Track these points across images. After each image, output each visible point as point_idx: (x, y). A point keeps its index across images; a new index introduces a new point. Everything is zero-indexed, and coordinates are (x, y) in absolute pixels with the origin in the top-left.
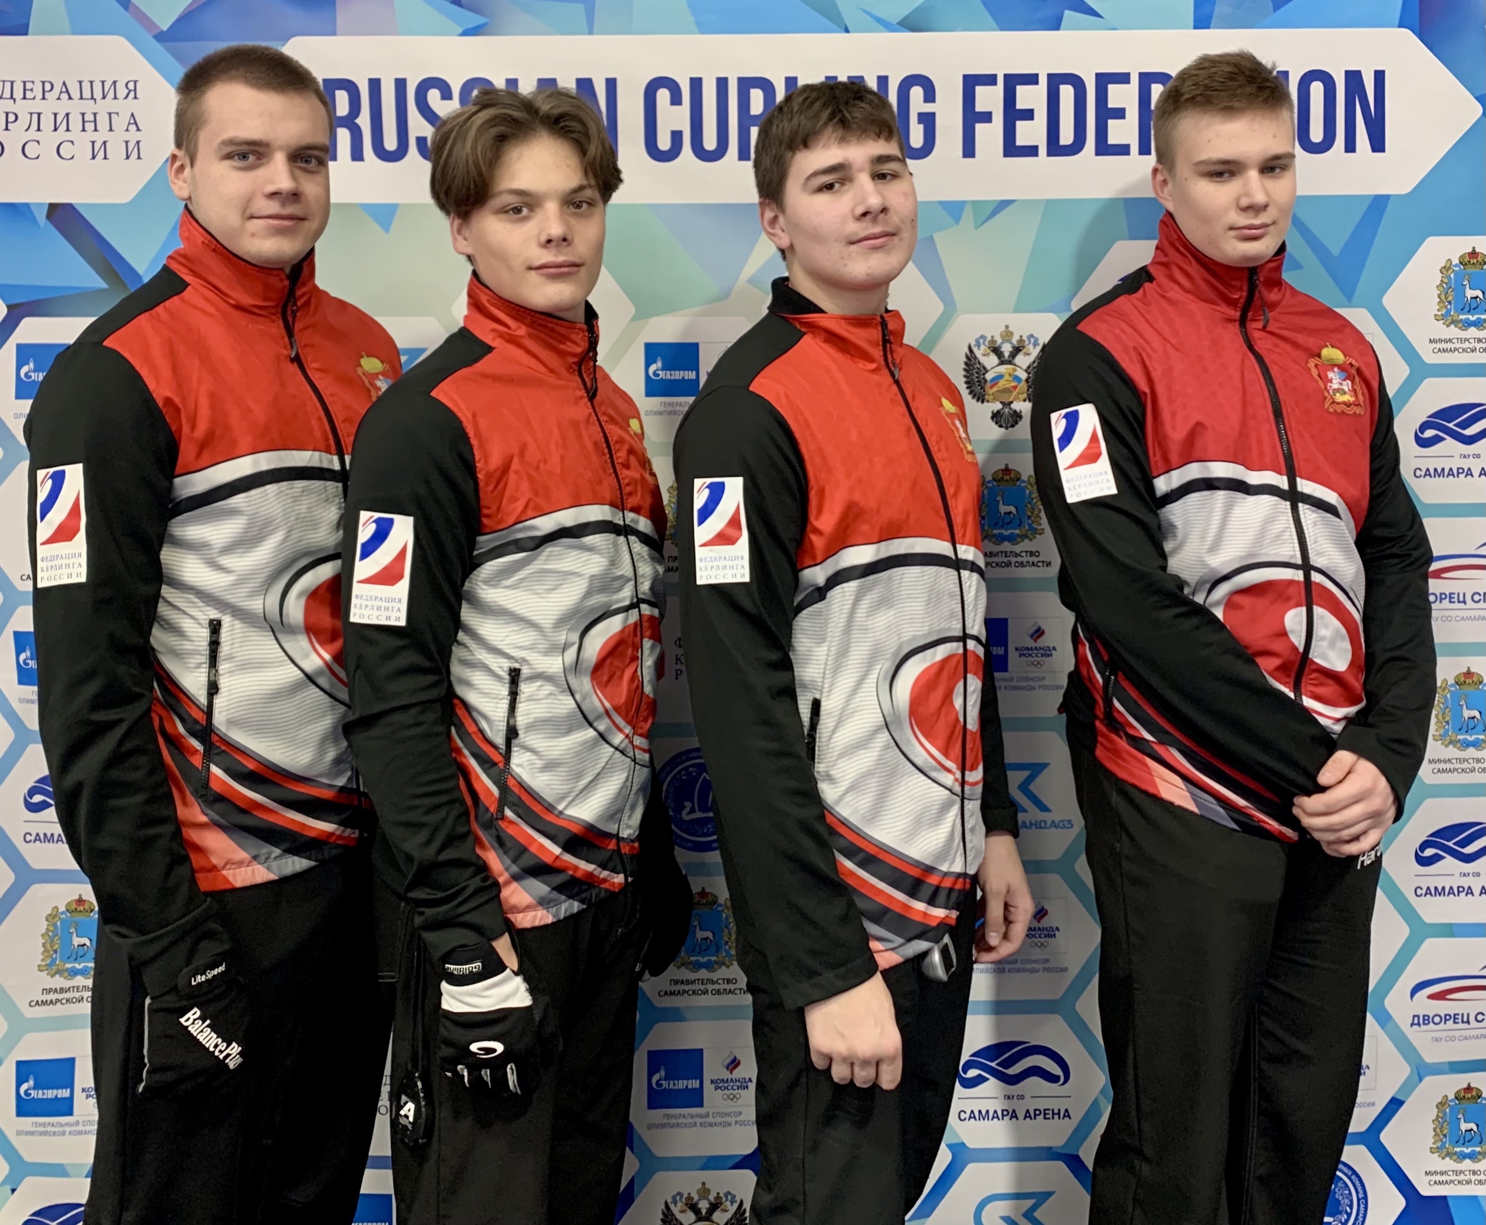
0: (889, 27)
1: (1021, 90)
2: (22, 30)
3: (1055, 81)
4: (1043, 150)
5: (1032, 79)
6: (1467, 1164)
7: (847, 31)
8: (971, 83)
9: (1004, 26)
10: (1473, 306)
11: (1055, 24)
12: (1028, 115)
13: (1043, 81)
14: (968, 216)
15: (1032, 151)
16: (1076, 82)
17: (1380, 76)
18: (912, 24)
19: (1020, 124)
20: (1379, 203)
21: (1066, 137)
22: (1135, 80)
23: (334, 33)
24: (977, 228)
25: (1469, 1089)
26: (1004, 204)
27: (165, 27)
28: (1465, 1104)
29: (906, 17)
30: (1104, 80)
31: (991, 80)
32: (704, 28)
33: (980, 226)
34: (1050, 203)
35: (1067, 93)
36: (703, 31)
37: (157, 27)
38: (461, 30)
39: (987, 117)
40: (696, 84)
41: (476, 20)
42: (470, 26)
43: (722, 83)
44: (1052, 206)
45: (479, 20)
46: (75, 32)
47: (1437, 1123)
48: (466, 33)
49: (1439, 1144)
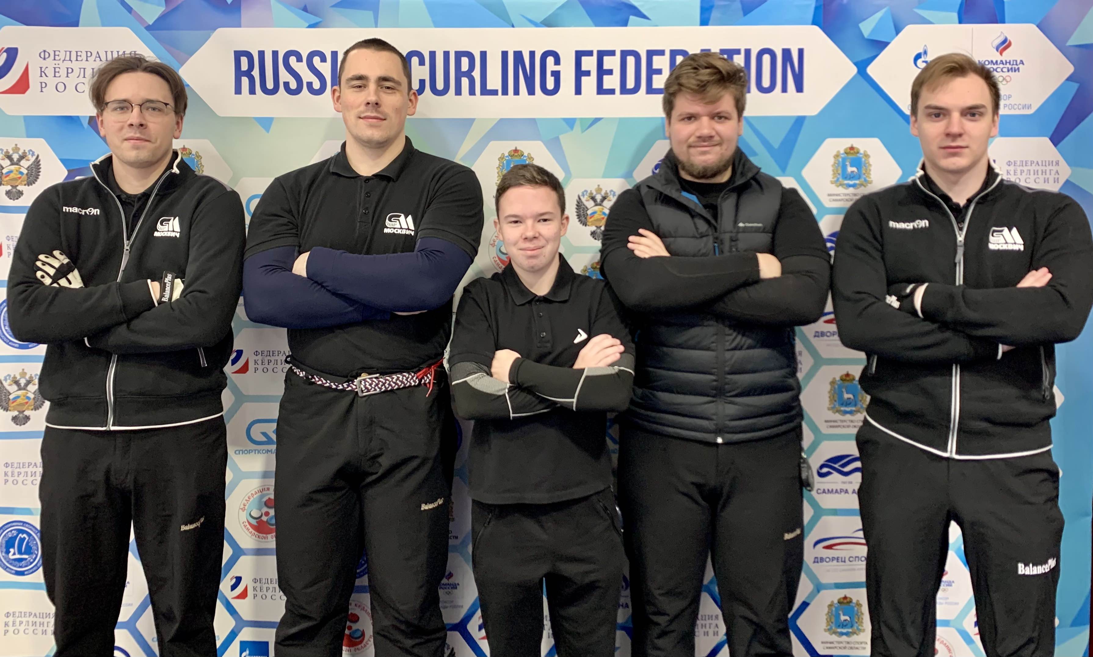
0: (536, 25)
1: (606, 59)
2: (75, 24)
3: (625, 54)
4: (618, 91)
5: (612, 53)
6: (844, 638)
7: (513, 26)
8: (579, 55)
9: (597, 25)
10: (852, 176)
11: (625, 23)
12: (610, 72)
13: (618, 54)
14: (577, 127)
15: (612, 92)
16: (636, 55)
17: (801, 52)
18: (548, 23)
19: (606, 78)
20: (800, 121)
21: (630, 84)
22: (668, 54)
23: (240, 26)
24: (583, 132)
25: (845, 598)
26: (597, 120)
27: (151, 23)
28: (843, 606)
29: (545, 19)
30: (651, 54)
31: (590, 53)
32: (437, 24)
33: (585, 131)
34: (621, 119)
35: (631, 60)
36: (436, 26)
37: (146, 22)
38: (307, 25)
39: (588, 73)
40: (433, 55)
41: (315, 19)
42: (312, 22)
43: (446, 54)
44: (623, 122)
45: (318, 20)
46: (103, 25)
47: (828, 615)
48: (310, 26)
49: (829, 627)
